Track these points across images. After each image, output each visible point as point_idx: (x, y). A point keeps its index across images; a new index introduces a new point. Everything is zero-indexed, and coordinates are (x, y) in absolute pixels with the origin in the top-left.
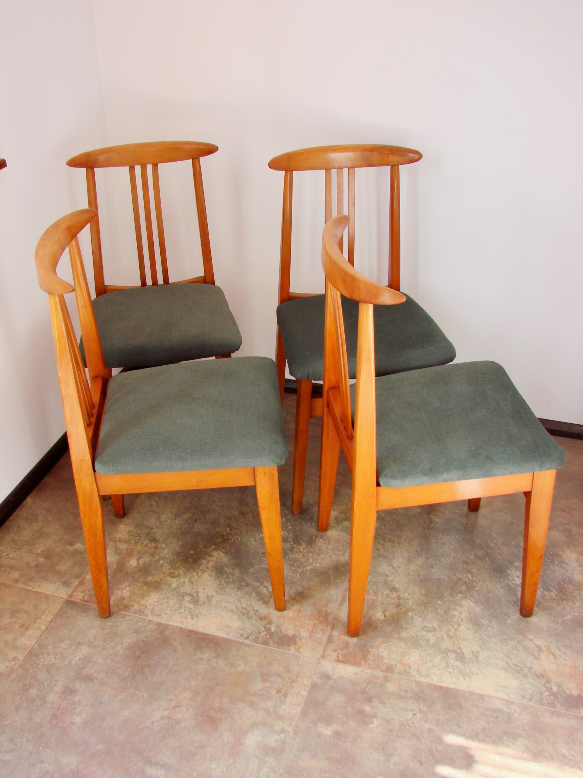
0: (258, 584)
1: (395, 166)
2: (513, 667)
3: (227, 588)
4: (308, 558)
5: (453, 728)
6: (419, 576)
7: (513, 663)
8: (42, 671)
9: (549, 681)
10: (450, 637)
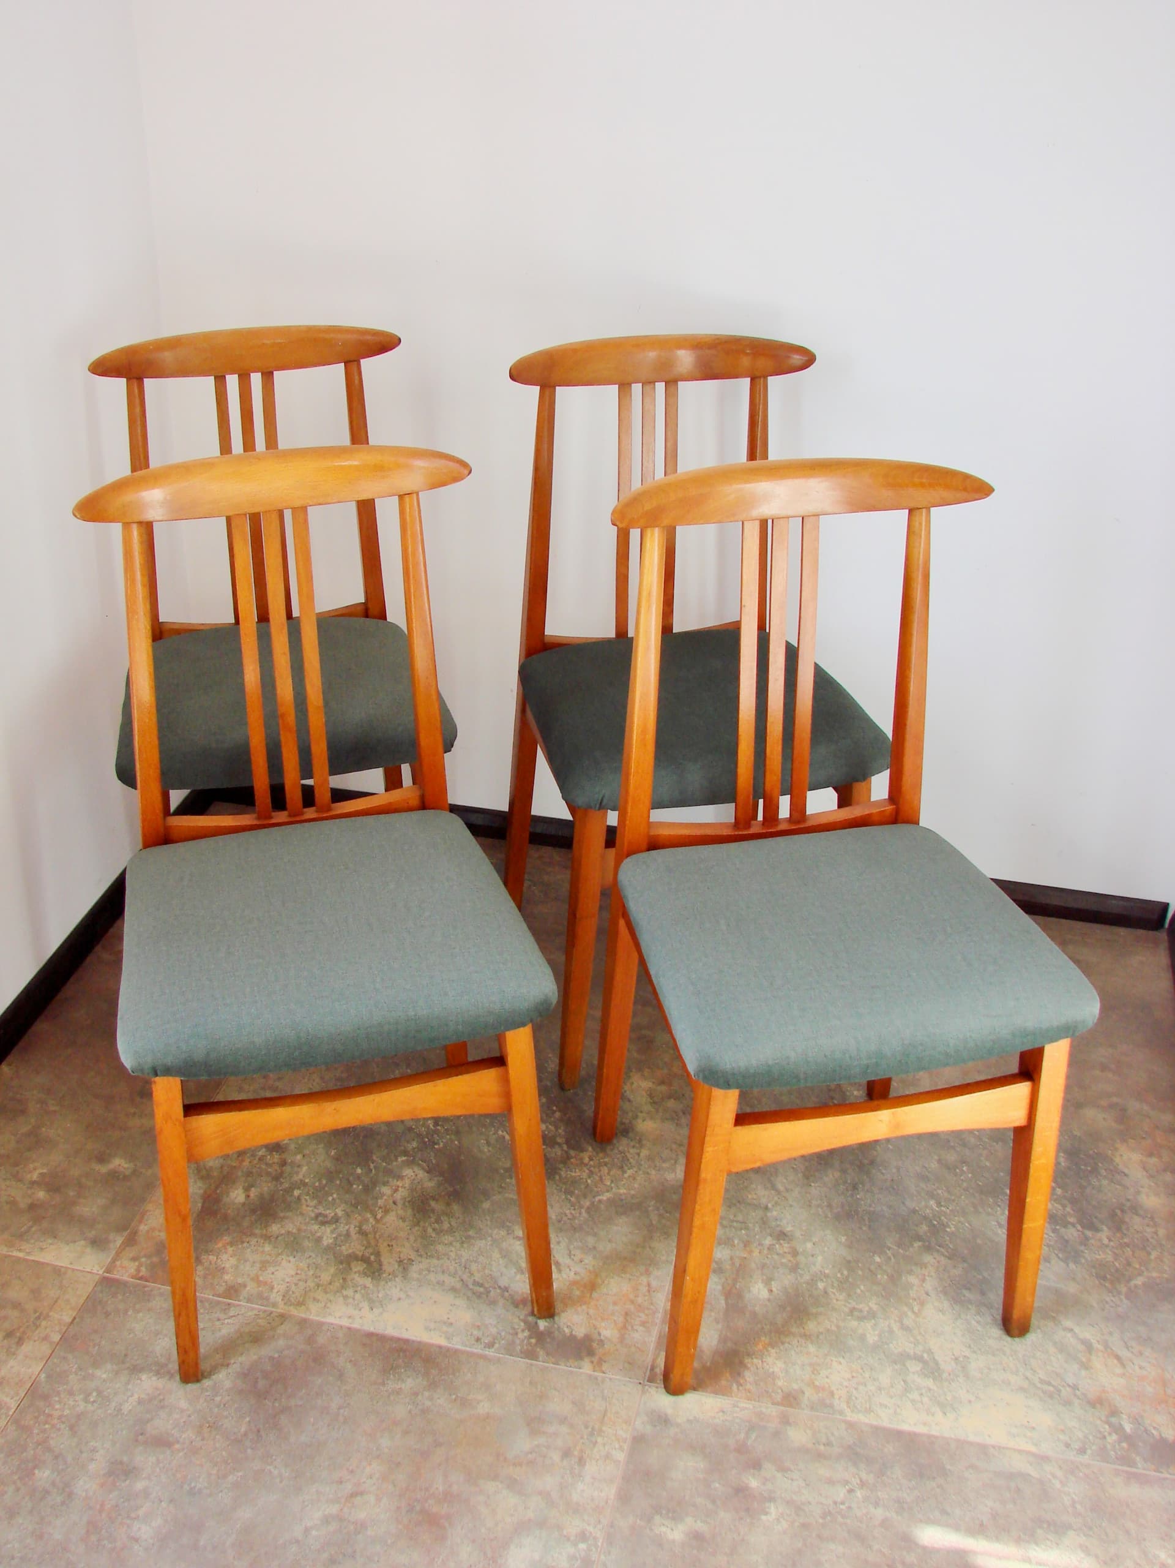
0: (503, 1233)
1: (760, 377)
2: (1039, 1385)
3: (439, 1244)
4: (601, 1177)
5: (932, 1517)
6: (830, 1206)
7: (1039, 1378)
8: (59, 1430)
9: (1114, 1412)
10: (905, 1328)
